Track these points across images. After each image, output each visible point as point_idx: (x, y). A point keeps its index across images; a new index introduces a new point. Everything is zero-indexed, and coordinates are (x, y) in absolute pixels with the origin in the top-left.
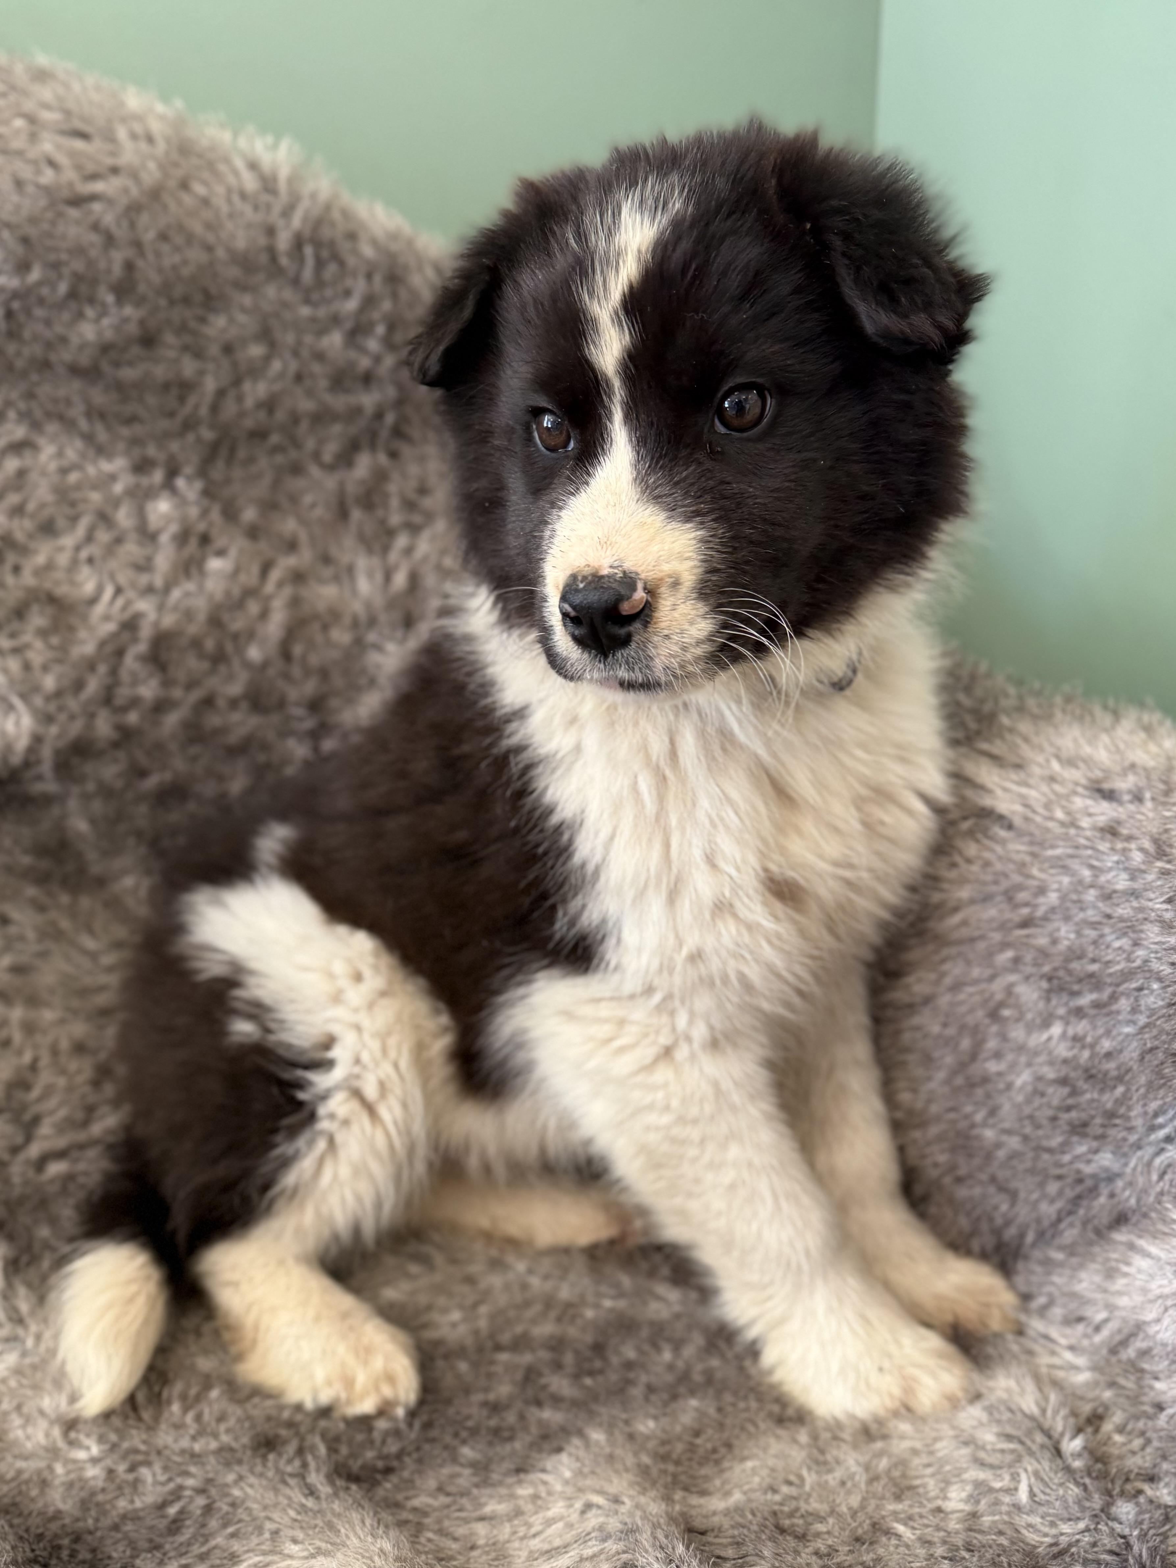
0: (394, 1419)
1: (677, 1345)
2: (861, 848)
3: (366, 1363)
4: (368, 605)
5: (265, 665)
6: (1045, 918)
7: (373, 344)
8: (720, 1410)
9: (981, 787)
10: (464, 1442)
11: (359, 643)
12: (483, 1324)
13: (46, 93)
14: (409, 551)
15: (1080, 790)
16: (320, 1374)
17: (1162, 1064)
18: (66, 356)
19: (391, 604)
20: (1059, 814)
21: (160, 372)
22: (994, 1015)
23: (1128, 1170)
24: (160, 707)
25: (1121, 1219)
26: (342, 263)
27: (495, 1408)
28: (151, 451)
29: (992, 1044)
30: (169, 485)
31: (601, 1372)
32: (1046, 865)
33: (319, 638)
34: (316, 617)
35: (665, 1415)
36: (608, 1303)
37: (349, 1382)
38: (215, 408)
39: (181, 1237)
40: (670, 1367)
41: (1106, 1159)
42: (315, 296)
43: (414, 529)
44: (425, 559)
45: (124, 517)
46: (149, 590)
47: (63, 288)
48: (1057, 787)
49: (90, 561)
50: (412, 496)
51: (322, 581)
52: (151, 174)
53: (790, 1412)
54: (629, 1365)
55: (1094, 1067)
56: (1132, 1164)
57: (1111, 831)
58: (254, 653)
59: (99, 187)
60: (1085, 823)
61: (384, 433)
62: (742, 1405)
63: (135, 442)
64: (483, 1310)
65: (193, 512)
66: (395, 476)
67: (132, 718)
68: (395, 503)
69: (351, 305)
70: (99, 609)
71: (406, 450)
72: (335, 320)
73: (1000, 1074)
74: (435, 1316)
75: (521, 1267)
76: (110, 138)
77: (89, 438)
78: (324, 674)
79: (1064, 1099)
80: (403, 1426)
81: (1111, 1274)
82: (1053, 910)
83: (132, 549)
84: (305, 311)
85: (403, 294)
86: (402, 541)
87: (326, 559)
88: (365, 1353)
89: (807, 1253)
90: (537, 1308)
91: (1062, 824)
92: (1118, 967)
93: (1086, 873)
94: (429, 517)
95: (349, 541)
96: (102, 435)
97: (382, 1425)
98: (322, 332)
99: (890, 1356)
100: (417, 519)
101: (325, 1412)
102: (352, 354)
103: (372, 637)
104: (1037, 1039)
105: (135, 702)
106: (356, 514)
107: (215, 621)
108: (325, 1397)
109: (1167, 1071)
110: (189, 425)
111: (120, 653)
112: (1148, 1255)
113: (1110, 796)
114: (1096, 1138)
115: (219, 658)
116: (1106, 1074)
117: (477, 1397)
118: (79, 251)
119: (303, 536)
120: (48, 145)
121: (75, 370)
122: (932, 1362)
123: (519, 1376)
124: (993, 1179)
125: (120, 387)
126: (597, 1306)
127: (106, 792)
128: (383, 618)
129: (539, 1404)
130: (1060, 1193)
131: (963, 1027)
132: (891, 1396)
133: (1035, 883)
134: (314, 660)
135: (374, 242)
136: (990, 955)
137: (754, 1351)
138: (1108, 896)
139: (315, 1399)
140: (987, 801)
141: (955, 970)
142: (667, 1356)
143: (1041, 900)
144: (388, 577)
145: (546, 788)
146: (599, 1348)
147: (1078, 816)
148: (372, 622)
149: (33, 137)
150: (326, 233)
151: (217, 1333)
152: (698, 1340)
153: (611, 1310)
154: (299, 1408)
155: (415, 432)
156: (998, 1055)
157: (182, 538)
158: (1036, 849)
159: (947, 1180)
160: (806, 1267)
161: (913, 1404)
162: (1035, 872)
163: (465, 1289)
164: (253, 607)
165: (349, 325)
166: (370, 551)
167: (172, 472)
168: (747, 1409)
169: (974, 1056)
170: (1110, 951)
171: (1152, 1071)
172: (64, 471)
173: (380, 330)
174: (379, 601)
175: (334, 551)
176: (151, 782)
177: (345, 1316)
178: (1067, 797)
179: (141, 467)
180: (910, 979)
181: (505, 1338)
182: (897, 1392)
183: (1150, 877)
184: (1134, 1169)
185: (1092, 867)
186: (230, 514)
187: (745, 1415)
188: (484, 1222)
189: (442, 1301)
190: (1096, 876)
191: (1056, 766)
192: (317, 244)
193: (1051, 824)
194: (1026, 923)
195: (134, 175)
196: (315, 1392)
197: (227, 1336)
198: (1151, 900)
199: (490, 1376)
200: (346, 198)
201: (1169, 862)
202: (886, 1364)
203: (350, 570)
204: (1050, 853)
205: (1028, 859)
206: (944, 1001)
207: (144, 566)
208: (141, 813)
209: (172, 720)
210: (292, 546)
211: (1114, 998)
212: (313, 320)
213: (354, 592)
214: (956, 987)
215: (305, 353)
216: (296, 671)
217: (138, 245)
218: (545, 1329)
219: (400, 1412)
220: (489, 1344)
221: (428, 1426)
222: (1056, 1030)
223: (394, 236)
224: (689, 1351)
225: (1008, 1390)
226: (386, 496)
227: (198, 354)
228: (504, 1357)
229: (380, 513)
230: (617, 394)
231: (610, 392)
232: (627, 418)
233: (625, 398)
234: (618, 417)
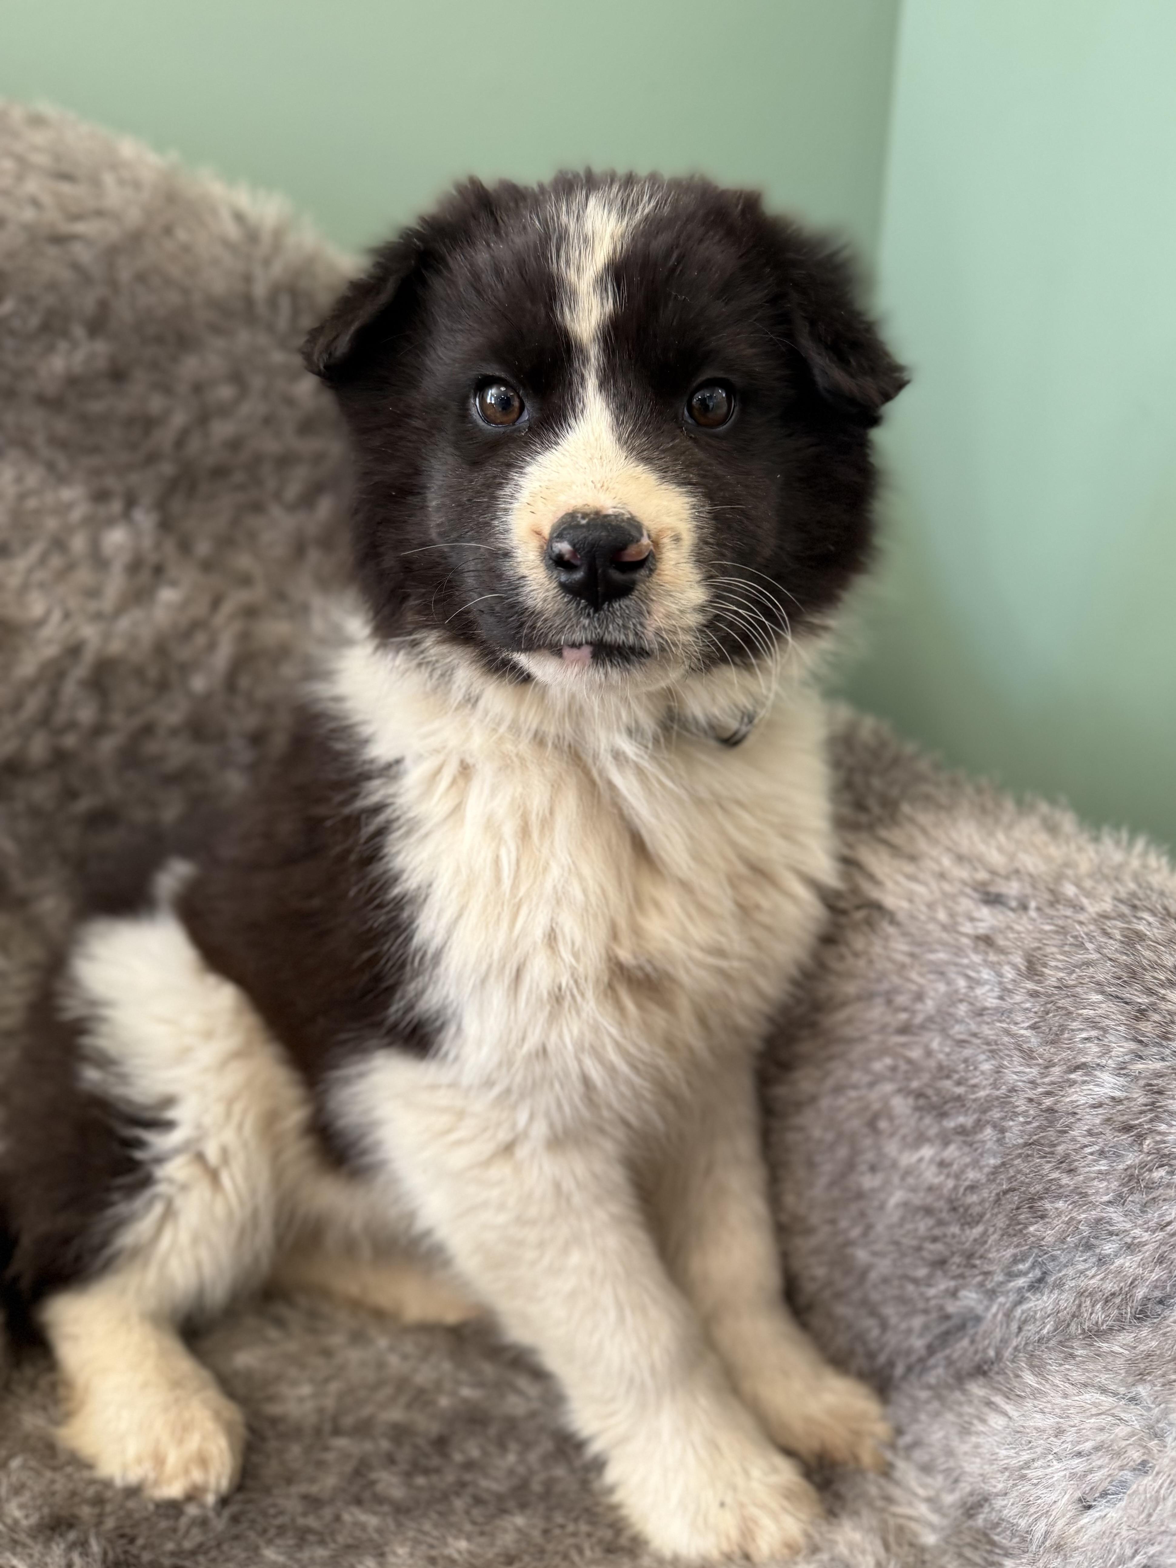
0: (202, 1506)
1: (527, 1446)
2: (736, 937)
3: (181, 1442)
5: (208, 696)
6: (923, 1027)
8: (546, 1532)
9: (872, 878)
10: (270, 1542)
12: (330, 1403)
13: (39, 138)
15: (968, 890)
16: (133, 1448)
17: (1018, 1208)
18: (29, 386)
20: (942, 915)
21: (125, 406)
22: (872, 1125)
23: (989, 1316)
24: (99, 730)
25: (981, 1371)
27: (313, 1503)
28: (111, 482)
29: (870, 1156)
30: (126, 515)
31: (437, 1471)
32: (925, 969)
33: (268, 673)
34: (266, 652)
35: (482, 1534)
36: (466, 1392)
37: (159, 1460)
38: (180, 443)
39: (25, 1284)
40: (511, 1472)
41: (970, 1298)
45: (79, 543)
46: (98, 616)
47: (34, 321)
48: (947, 887)
49: (42, 585)
51: (275, 617)
52: (134, 217)
53: (623, 1541)
54: (469, 1465)
55: (957, 1199)
56: (994, 1309)
57: (986, 941)
58: (199, 683)
59: (80, 228)
60: (967, 928)
62: (571, 1528)
63: (97, 472)
64: (334, 1387)
65: (147, 542)
67: (70, 741)
70: (47, 632)
73: (873, 1190)
74: (284, 1389)
75: (383, 1342)
76: (96, 182)
77: (51, 466)
78: (269, 708)
79: (930, 1229)
80: (211, 1514)
81: (965, 1431)
82: (930, 1019)
83: (84, 576)
87: (281, 596)
88: (183, 1430)
89: (653, 1369)
90: (386, 1392)
91: (944, 928)
92: (982, 1094)
93: (962, 983)
95: (305, 580)
96: (63, 464)
97: (192, 1510)
99: (734, 1488)
101: (133, 1491)
104: (907, 1159)
105: (72, 725)
106: (314, 555)
107: (161, 649)
108: (134, 1476)
109: (1022, 1216)
110: (152, 459)
111: (61, 676)
112: (1005, 1414)
113: (993, 900)
114: (954, 1278)
115: (162, 686)
116: (967, 1208)
117: (298, 1489)
118: (52, 286)
119: (258, 573)
120: (32, 186)
121: (41, 400)
122: (774, 1503)
123: (348, 1468)
124: (865, 1302)
125: (84, 419)
126: (453, 1394)
127: (35, 812)
129: (358, 1502)
130: (926, 1328)
131: (840, 1135)
132: (728, 1538)
133: (914, 987)
134: (262, 693)
136: (868, 1058)
137: (598, 1465)
138: (980, 1013)
139: (123, 1477)
140: (875, 894)
141: (839, 1071)
142: (511, 1458)
143: (919, 1006)
145: (398, 853)
146: (441, 1443)
147: (960, 919)
149: (20, 178)
150: (301, 283)
151: (54, 1386)
152: (547, 1445)
153: (465, 1401)
154: (107, 1484)
156: (873, 1169)
157: (135, 566)
158: (917, 950)
159: (827, 1294)
160: (649, 1383)
161: (752, 1550)
162: (914, 975)
163: (318, 1361)
164: (201, 639)
167: (130, 502)
168: (574, 1535)
169: (850, 1166)
170: (978, 1073)
171: (1007, 1215)
172: (22, 497)
175: (289, 589)
176: (83, 805)
177: (176, 1384)
178: (953, 897)
179: (101, 496)
180: (798, 1075)
181: (348, 1421)
182: (734, 1534)
183: (1018, 998)
184: (995, 1316)
185: (968, 977)
186: (185, 546)
187: (570, 1541)
188: (353, 1288)
189: (293, 1372)
190: (971, 988)
191: (947, 862)
193: (931, 926)
194: (905, 1030)
195: (115, 216)
196: (125, 1468)
197: (62, 1392)
198: (1016, 1024)
199: (320, 1464)
201: (1039, 982)
202: (729, 1500)
203: (305, 608)
204: (932, 957)
205: (907, 960)
206: (825, 1103)
207: (93, 593)
208: (70, 837)
209: (108, 745)
210: (246, 580)
211: (979, 1126)
214: (838, 1089)
216: (240, 703)
217: (113, 284)
218: (395, 1415)
219: (210, 1499)
220: (327, 1427)
221: (235, 1519)
222: (927, 1152)
224: (533, 1457)
225: (851, 1546)
227: (167, 389)
228: (342, 1442)
230: (593, 359)
231: (586, 360)
232: (602, 385)
233: (602, 366)
234: (592, 382)
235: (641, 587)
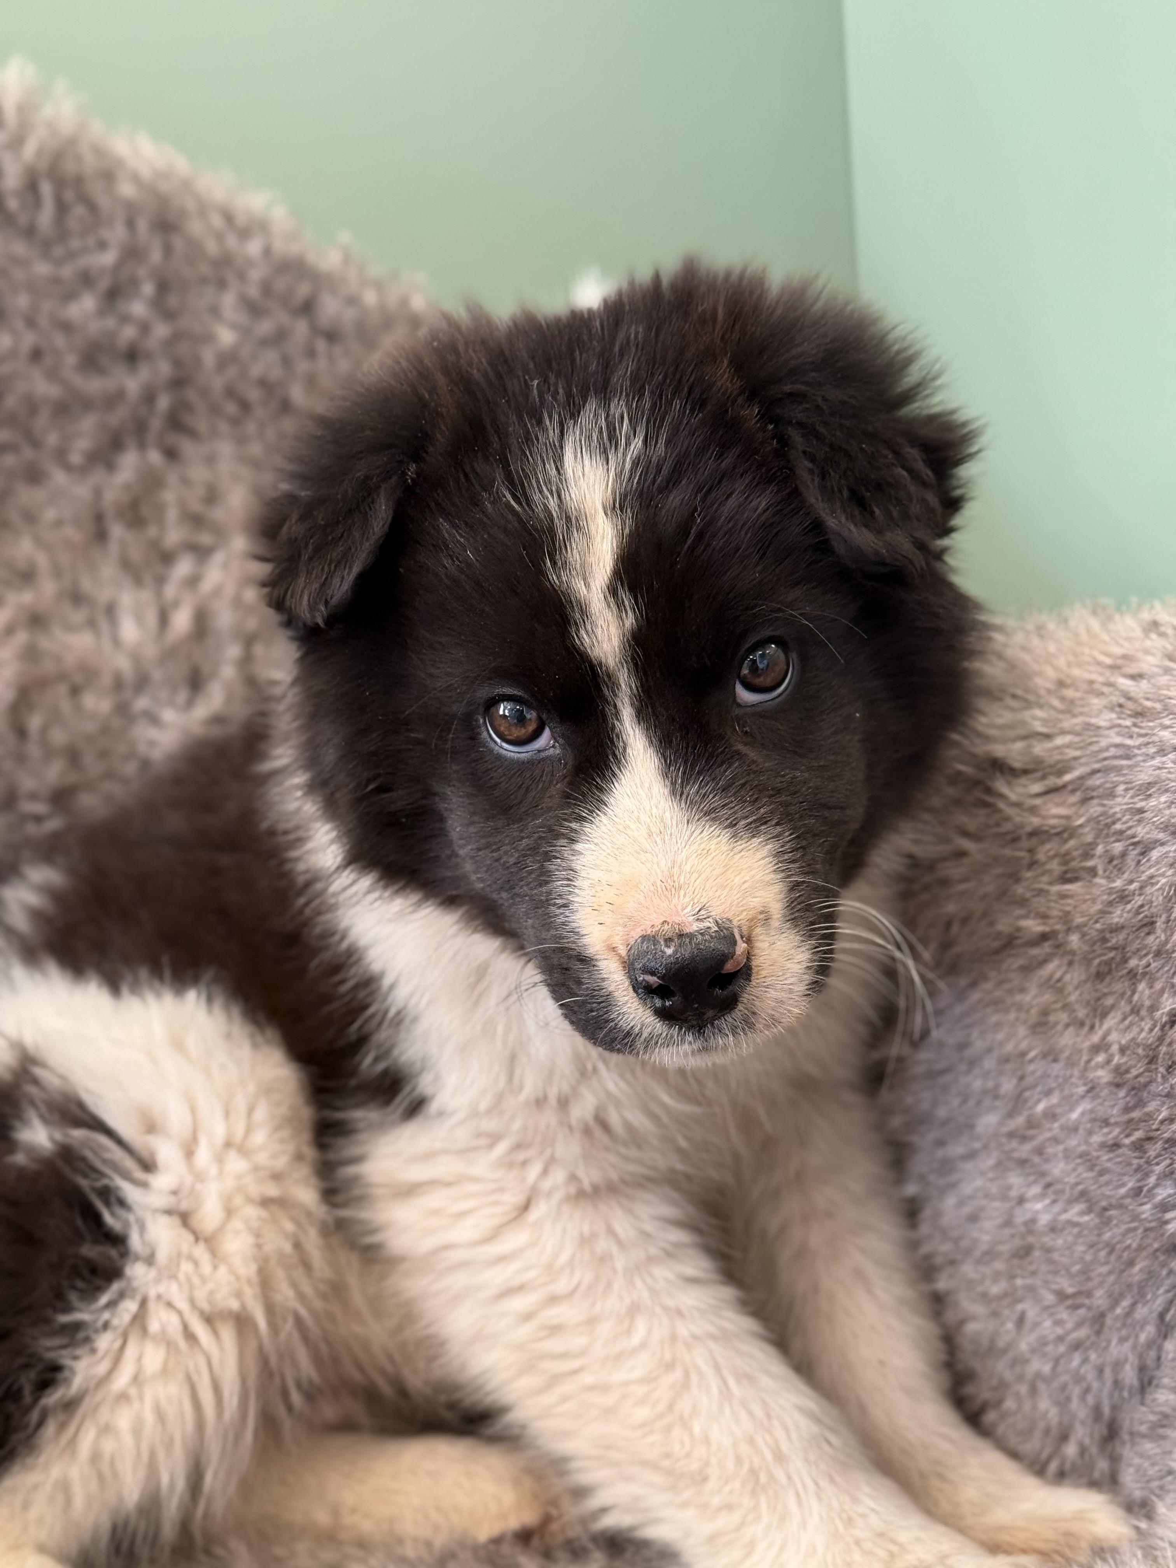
4: (136, 659)
7: (138, 308)
11: (122, 710)
14: (193, 581)
19: (169, 655)
26: (92, 207)
33: (66, 706)
34: (62, 677)
42: (58, 251)
43: (202, 553)
44: (217, 592)
50: (196, 506)
51: (69, 628)
61: (156, 424)
66: (172, 478)
68: (172, 515)
69: (108, 258)
71: (187, 446)
72: (86, 279)
78: (73, 756)
84: (42, 269)
85: (178, 243)
86: (183, 567)
87: (77, 598)
94: (220, 533)
95: (109, 570)
98: (70, 296)
100: (205, 539)
102: (110, 323)
103: (142, 703)
106: (117, 531)
119: (42, 560)
128: (157, 675)
135: (136, 178)
144: (164, 619)
148: (142, 682)
150: (70, 167)
155: (200, 422)
165: (104, 284)
166: (138, 580)
173: (148, 289)
174: (151, 652)
175: (86, 584)
192: (60, 182)
200: (97, 128)
203: (111, 610)
210: (26, 577)
212: (56, 281)
213: (116, 642)
215: (43, 321)
216: (33, 751)
223: (165, 175)
226: (160, 510)
229: (152, 531)
230: (624, 687)
231: (614, 686)
232: (641, 715)
233: (635, 691)
234: (627, 714)
235: (745, 998)
